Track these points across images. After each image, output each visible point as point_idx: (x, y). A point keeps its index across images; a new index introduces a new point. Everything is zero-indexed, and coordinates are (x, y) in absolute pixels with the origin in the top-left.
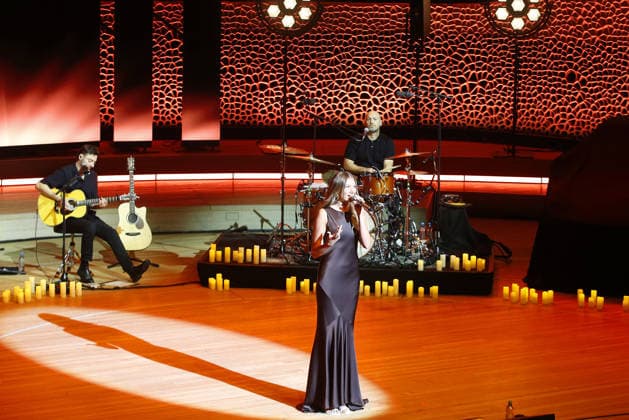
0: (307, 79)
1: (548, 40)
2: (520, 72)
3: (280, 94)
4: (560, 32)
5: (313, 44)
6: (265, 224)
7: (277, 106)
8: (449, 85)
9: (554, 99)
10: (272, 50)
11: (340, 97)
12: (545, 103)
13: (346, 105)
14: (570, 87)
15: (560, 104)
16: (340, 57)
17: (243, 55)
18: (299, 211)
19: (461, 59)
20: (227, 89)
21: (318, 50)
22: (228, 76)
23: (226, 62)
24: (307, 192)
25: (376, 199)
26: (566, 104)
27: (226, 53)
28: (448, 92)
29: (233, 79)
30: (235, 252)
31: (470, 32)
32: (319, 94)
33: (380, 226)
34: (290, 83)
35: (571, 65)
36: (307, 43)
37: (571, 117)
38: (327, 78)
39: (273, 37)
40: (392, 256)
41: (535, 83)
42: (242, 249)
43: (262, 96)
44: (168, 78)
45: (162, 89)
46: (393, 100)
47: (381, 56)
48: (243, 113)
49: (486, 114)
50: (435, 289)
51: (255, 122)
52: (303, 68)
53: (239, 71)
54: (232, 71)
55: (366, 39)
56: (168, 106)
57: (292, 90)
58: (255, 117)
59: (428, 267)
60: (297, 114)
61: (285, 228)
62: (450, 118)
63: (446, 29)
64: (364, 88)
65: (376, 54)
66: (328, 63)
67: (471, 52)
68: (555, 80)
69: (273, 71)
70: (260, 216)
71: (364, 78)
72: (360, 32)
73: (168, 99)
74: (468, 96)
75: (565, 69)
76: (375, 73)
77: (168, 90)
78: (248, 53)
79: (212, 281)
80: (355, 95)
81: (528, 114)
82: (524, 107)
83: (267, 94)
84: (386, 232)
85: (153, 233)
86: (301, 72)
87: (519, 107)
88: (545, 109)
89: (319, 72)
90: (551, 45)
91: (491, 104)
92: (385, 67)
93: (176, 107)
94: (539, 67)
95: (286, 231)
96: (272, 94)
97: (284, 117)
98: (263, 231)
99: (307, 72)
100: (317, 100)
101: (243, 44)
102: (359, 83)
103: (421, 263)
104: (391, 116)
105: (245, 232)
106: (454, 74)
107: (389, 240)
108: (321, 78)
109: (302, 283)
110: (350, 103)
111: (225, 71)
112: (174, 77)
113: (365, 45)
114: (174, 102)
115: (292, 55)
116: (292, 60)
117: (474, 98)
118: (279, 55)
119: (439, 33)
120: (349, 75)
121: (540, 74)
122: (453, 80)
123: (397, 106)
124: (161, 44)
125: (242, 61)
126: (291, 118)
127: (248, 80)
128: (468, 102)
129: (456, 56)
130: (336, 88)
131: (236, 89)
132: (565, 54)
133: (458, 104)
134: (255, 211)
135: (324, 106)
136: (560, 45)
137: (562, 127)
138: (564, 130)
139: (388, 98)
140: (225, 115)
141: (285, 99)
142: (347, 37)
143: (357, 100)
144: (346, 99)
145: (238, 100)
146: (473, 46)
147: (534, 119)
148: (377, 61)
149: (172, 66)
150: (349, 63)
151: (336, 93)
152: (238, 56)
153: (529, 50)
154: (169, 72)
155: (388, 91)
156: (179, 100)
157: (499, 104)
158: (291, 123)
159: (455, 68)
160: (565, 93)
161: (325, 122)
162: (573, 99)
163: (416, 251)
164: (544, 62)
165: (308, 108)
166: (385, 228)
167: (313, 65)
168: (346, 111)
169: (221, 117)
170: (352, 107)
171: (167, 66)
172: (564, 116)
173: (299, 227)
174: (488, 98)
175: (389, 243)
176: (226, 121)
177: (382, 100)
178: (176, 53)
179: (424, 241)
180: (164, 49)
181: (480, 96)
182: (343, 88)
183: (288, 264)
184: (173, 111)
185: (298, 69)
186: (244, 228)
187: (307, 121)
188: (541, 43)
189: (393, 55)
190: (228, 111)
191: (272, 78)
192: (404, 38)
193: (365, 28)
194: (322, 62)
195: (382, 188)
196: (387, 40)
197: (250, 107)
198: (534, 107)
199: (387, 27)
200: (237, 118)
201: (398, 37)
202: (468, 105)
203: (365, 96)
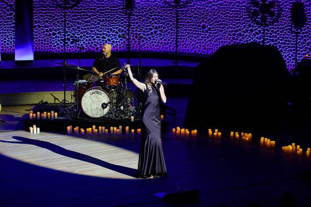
0: (75, 30)
1: (192, 9)
2: (179, 25)
3: (62, 37)
4: (198, 5)
5: (78, 13)
6: (56, 100)
7: (61, 43)
8: (144, 31)
9: (195, 38)
10: (58, 16)
11: (92, 38)
12: (191, 39)
13: (95, 42)
14: (203, 32)
15: (198, 40)
16: (91, 19)
17: (44, 19)
18: (73, 94)
19: (150, 19)
20: (37, 35)
21: (81, 16)
22: (37, 29)
23: (36, 22)
24: (77, 85)
25: (110, 87)
26: (201, 40)
27: (36, 18)
28: (144, 35)
29: (39, 31)
30: (42, 114)
31: (154, 6)
32: (81, 37)
33: (112, 100)
34: (67, 32)
35: (203, 21)
36: (75, 12)
37: (204, 46)
38: (85, 29)
39: (59, 10)
40: (119, 114)
41: (186, 30)
42: (45, 113)
43: (54, 38)
44: (8, 30)
45: (5, 36)
46: (118, 39)
47: (111, 18)
48: (45, 47)
49: (163, 45)
50: (139, 130)
51: (51, 51)
52: (74, 24)
53: (42, 27)
54: (39, 26)
55: (104, 10)
56: (8, 44)
57: (68, 35)
58: (50, 48)
59: (136, 120)
60: (71, 47)
61: (66, 102)
62: (145, 48)
63: (142, 4)
64: (103, 34)
65: (109, 17)
66: (85, 22)
67: (155, 15)
68: (196, 28)
69: (59, 26)
70: (54, 97)
71: (103, 29)
72: (101, 7)
73: (8, 41)
74: (154, 37)
75: (201, 23)
76: (108, 26)
77: (8, 36)
78: (46, 18)
79: (31, 128)
80: (99, 37)
81: (183, 45)
82: (181, 41)
83: (56, 37)
84: (115, 103)
85: (2, 106)
86: (72, 26)
87: (178, 42)
88: (191, 42)
89: (81, 26)
90: (194, 12)
91: (165, 40)
92: (113, 23)
93: (12, 44)
94: (188, 22)
95: (67, 104)
96: (59, 37)
97: (65, 49)
98: (56, 104)
99: (75, 26)
100: (81, 40)
101: (44, 13)
102: (101, 31)
103: (132, 118)
104: (117, 47)
105: (46, 105)
106: (147, 26)
107: (117, 107)
108: (82, 29)
109: (75, 129)
110: (96, 41)
111: (35, 27)
112: (11, 30)
113: (104, 13)
114: (11, 42)
115: (68, 18)
116: (68, 21)
117: (156, 38)
118: (62, 18)
119: (139, 7)
120: (96, 28)
121: (188, 25)
122: (146, 29)
123: (119, 42)
124: (4, 14)
125: (44, 21)
126: (68, 49)
127: (47, 31)
128: (154, 39)
129: (147, 17)
130: (90, 34)
131: (41, 35)
132: (200, 16)
133: (149, 41)
134: (51, 94)
135: (84, 43)
136: (198, 11)
137: (199, 51)
138: (201, 52)
139: (115, 38)
140: (36, 48)
141: (65, 39)
142: (94, 9)
143: (100, 40)
144: (95, 39)
145: (42, 40)
146: (156, 13)
147: (186, 47)
148: (109, 20)
149: (10, 25)
150: (96, 22)
151: (90, 36)
152: (42, 19)
153: (183, 14)
154: (8, 27)
155: (115, 35)
156: (13, 41)
157: (169, 40)
158: (68, 51)
159: (147, 23)
160: (201, 34)
161: (85, 51)
162: (205, 37)
163: (130, 112)
164: (190, 20)
165: (76, 44)
166: (115, 101)
167: (78, 23)
168: (95, 45)
169: (34, 49)
170: (98, 43)
171: (7, 25)
172: (200, 45)
173: (73, 101)
174: (163, 37)
175: (117, 108)
176: (36, 51)
177: (112, 39)
178: (11, 18)
179: (134, 107)
180: (5, 16)
181: (159, 37)
182: (93, 34)
183: (68, 119)
184: (10, 46)
185: (71, 25)
186: (46, 103)
187: (76, 50)
188: (189, 10)
189: (117, 17)
190: (37, 46)
191: (59, 29)
192: (122, 9)
193: (104, 4)
194: (83, 21)
195: (113, 82)
196: (114, 10)
197: (48, 44)
198: (186, 41)
199: (114, 4)
200: (42, 49)
201: (119, 9)
202: (154, 41)
203: (104, 38)
